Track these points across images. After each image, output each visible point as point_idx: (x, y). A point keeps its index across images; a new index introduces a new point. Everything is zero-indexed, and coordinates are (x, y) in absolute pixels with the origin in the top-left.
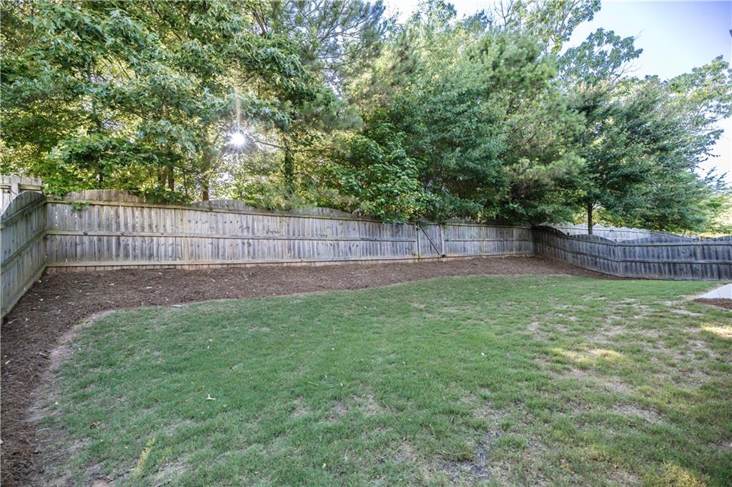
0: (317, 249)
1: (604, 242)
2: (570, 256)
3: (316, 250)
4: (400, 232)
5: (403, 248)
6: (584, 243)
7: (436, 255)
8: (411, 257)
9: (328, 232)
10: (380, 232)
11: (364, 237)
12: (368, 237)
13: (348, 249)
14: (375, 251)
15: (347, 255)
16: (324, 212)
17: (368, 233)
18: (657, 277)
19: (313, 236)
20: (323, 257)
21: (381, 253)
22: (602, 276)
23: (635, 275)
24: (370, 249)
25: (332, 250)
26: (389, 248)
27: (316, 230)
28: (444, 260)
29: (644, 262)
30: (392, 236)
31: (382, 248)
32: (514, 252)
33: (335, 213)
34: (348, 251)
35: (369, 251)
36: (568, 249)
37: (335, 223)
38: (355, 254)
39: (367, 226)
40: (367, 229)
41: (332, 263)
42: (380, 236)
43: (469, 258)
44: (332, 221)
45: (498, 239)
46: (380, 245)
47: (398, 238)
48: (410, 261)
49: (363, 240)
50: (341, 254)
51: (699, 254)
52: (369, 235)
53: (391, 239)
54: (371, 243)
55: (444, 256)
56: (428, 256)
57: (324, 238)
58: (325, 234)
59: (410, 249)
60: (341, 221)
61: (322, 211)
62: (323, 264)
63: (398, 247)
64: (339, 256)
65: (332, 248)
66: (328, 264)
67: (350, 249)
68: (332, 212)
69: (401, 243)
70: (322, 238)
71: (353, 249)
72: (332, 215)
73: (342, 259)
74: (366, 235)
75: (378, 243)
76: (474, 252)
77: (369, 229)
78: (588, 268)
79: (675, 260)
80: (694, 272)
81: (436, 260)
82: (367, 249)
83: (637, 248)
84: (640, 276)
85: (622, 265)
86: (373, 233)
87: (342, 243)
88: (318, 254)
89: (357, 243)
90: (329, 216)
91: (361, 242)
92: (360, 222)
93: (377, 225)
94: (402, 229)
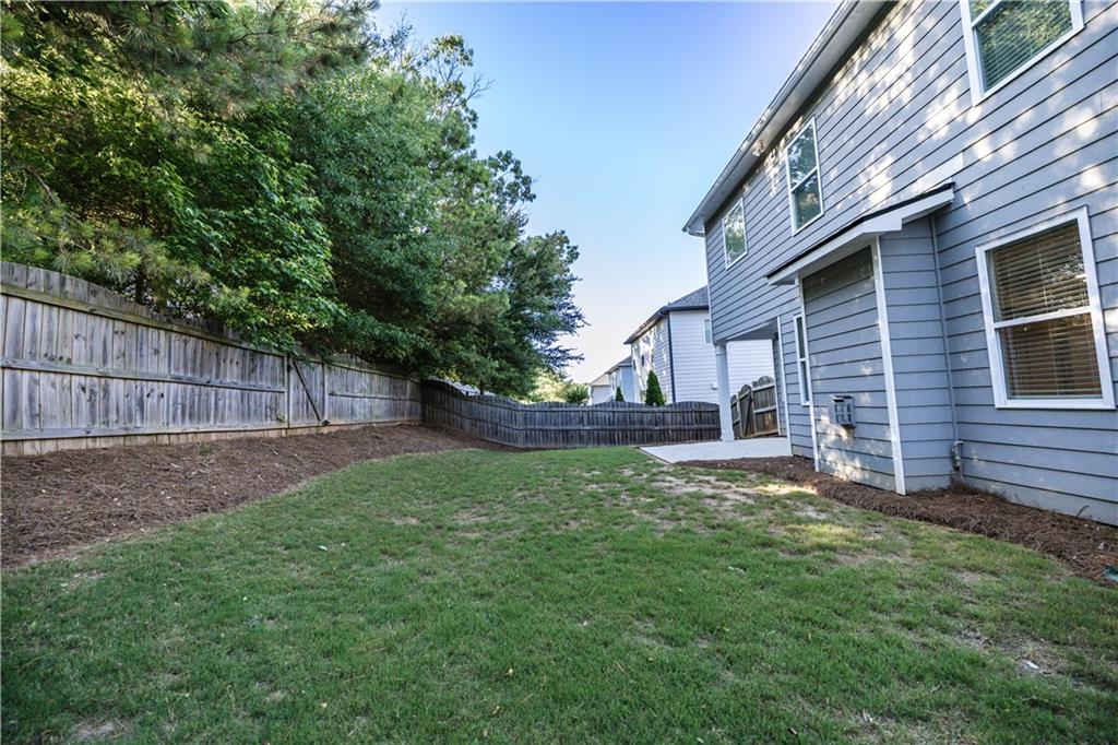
0: (31, 399)
1: (506, 406)
2: (467, 424)
3: (24, 403)
4: (258, 370)
5: (261, 405)
6: (485, 407)
7: (315, 422)
8: (275, 424)
9: (77, 350)
10: (218, 365)
11: (182, 374)
12: (189, 375)
13: (134, 403)
14: (203, 410)
15: (130, 420)
16: (68, 288)
17: (190, 365)
18: (553, 446)
19: (17, 355)
20: (53, 427)
21: (216, 416)
22: (503, 448)
23: (534, 446)
24: (192, 407)
25: (85, 405)
26: (234, 403)
27: (34, 340)
28: (325, 430)
29: (543, 430)
30: (243, 377)
31: (221, 403)
32: (405, 418)
33: (103, 299)
34: (135, 408)
35: (190, 412)
36: (465, 414)
37: (102, 328)
38: (155, 417)
39: (190, 347)
40: (190, 355)
41: (83, 445)
42: (217, 376)
43: (357, 427)
44: (90, 318)
45: (391, 396)
46: (216, 396)
47: (253, 383)
48: (273, 434)
49: (178, 380)
50: (113, 417)
51: (585, 421)
52: (194, 371)
53: (241, 384)
54: (197, 389)
55: (326, 424)
56: (301, 423)
57: (61, 366)
58: (66, 354)
59: (273, 411)
60: (120, 326)
61: (63, 283)
62: (50, 447)
63: (252, 403)
64: (106, 423)
65: (85, 397)
66: (67, 445)
67: (141, 403)
68: (94, 293)
69: (258, 393)
70: (55, 365)
71: (148, 403)
72: (93, 300)
73: (116, 429)
74: (185, 372)
75: (212, 392)
76: (364, 416)
77: (195, 353)
78: (488, 439)
79: (568, 428)
80: (581, 439)
81: (314, 431)
82: (184, 406)
83: (537, 414)
84: (539, 446)
85: (523, 434)
86: (202, 365)
87: (117, 388)
88: (34, 417)
89: (163, 388)
90: (88, 305)
91: (173, 386)
92: (174, 336)
93: (213, 347)
94: (262, 364)
